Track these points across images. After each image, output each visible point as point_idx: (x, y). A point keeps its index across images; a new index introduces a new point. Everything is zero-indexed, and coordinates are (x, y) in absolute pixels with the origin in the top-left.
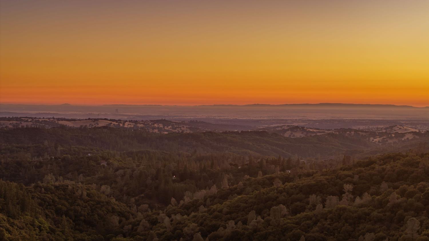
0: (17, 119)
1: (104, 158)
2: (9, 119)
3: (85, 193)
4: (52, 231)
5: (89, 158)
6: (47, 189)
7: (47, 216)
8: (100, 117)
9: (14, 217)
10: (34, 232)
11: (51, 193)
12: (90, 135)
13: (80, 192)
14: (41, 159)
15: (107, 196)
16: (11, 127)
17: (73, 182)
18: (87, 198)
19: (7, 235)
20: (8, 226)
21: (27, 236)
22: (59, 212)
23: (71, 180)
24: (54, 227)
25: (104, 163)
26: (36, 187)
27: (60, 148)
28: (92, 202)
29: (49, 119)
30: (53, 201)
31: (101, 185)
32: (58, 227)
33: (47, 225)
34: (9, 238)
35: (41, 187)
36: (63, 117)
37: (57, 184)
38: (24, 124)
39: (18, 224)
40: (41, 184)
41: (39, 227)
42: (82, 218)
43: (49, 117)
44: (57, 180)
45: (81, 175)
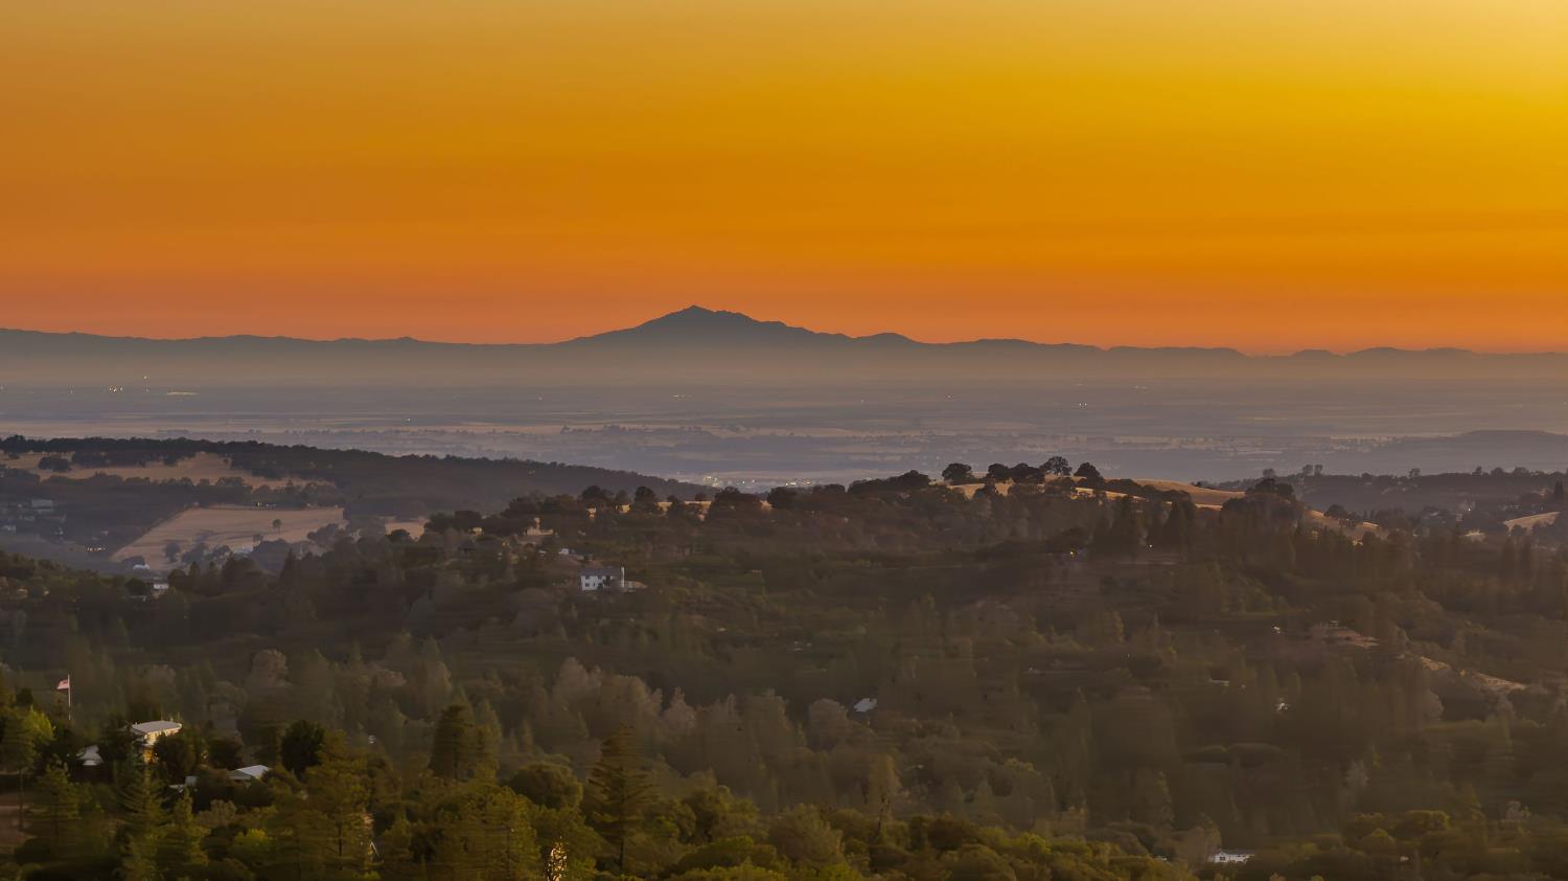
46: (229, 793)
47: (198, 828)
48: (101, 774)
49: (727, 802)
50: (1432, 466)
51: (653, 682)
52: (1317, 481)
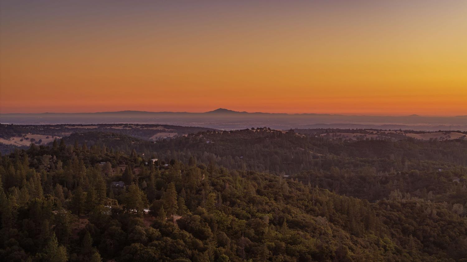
0: (361, 131)
1: (456, 175)
2: (353, 131)
3: (435, 212)
4: (398, 252)
5: (440, 174)
6: (393, 207)
7: (393, 235)
8: (452, 130)
9: (357, 235)
10: (380, 252)
11: (398, 211)
12: (440, 148)
13: (429, 210)
14: (387, 174)
15: (460, 215)
16: (355, 139)
17: (422, 200)
18: (437, 217)
19: (350, 253)
20: (352, 244)
21: (371, 256)
22: (405, 231)
23: (420, 197)
24: (400, 247)
25: (457, 180)
26: (381, 204)
27: (407, 163)
28: (443, 223)
29: (396, 131)
30: (400, 219)
31: (453, 204)
32: (405, 248)
33: (392, 244)
34: (352, 256)
35: (386, 204)
36: (411, 129)
37: (404, 201)
38: (369, 137)
39: (363, 243)
40: (387, 201)
41: (385, 247)
42: (432, 239)
43: (396, 129)
44: (404, 197)
45: (431, 192)
46: (163, 168)
47: (160, 172)
48: (148, 165)
49: (225, 169)
50: (311, 128)
51: (216, 154)
52: (297, 129)
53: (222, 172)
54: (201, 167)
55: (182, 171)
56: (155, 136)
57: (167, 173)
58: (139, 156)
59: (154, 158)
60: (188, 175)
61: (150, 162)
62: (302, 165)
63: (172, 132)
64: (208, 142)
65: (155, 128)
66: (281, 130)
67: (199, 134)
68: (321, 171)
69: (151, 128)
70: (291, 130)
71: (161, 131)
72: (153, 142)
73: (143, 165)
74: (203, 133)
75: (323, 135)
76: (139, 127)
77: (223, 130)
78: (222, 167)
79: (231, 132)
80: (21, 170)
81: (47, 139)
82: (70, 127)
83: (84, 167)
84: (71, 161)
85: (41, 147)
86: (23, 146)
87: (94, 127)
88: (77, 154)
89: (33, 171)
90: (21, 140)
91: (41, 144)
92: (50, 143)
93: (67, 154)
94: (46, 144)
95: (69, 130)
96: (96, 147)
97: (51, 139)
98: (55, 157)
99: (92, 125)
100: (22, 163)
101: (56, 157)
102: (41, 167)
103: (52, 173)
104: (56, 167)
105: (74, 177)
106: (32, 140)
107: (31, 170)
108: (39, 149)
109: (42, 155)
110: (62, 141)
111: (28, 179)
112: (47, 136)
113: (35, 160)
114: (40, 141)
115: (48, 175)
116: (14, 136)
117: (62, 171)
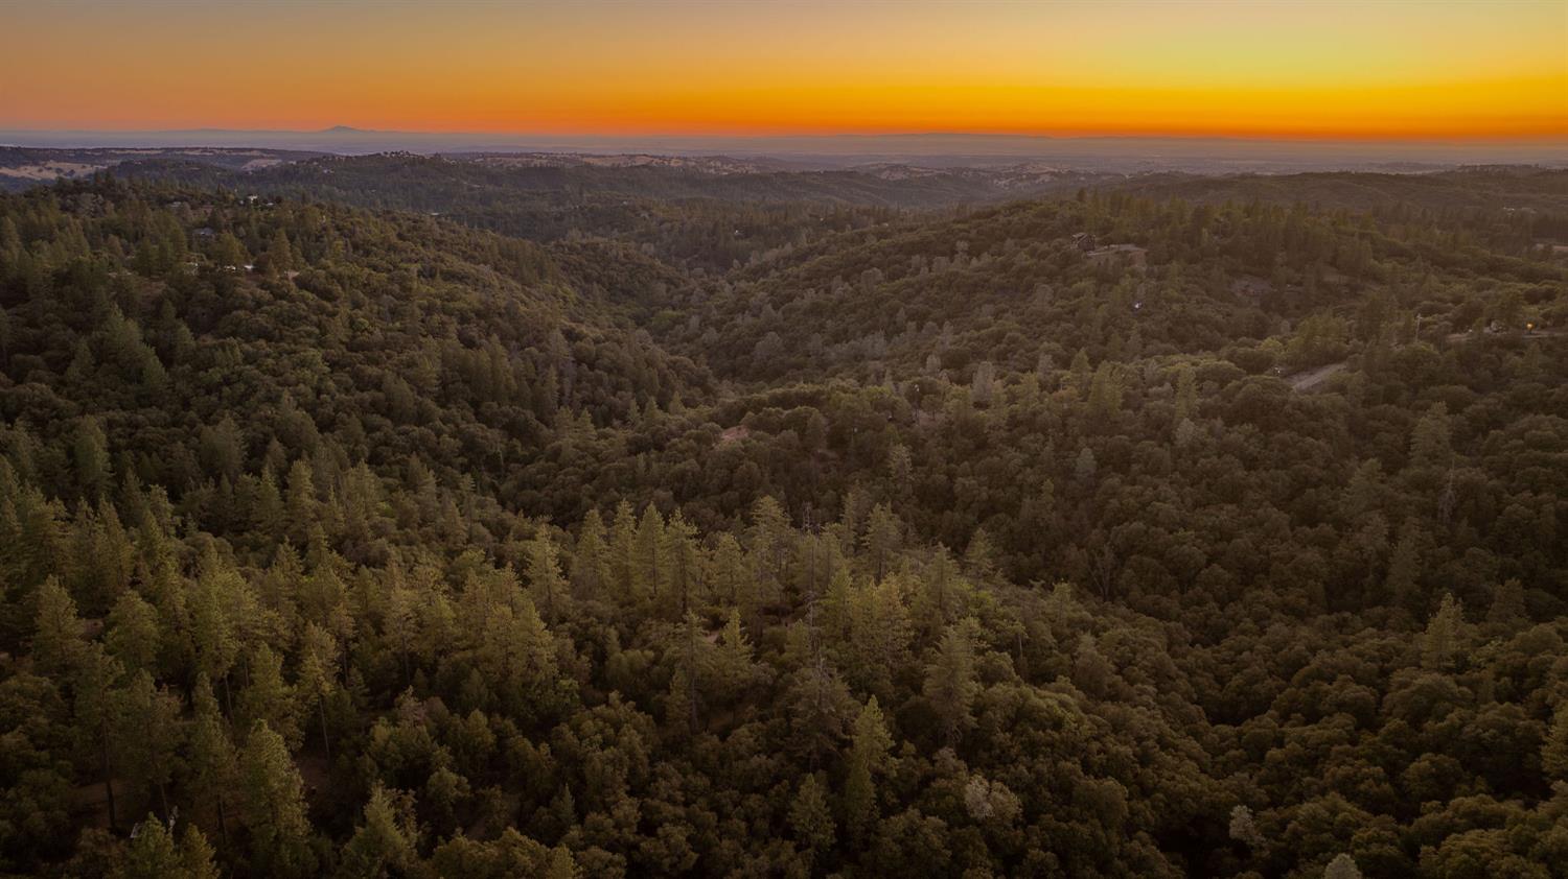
0: (527, 155)
1: (644, 208)
2: (517, 156)
3: (621, 254)
4: (581, 303)
5: (625, 208)
6: (572, 249)
7: (573, 284)
8: (637, 153)
9: (530, 285)
10: (557, 305)
11: (578, 254)
12: (625, 177)
13: (614, 252)
14: (561, 209)
15: (650, 257)
16: (519, 165)
17: (606, 240)
18: (623, 259)
19: (523, 308)
20: (524, 297)
21: (549, 310)
22: (587, 278)
23: (602, 236)
24: (582, 298)
25: (645, 214)
26: (558, 246)
27: (586, 195)
28: (631, 266)
29: (570, 155)
30: (580, 264)
31: (642, 243)
32: (588, 298)
33: (573, 294)
34: (525, 312)
35: (563, 246)
36: (588, 152)
37: (584, 241)
38: (537, 162)
39: (538, 295)
40: (564, 243)
41: (564, 298)
42: (619, 286)
43: (569, 152)
44: (584, 236)
45: (616, 230)
53: (349, 211)
54: (319, 206)
55: (294, 212)
56: (250, 163)
57: (272, 215)
58: (229, 193)
59: (251, 195)
60: (302, 216)
61: (246, 200)
62: (455, 200)
63: (273, 158)
64: (325, 171)
65: (248, 154)
66: (423, 154)
67: (313, 160)
68: (480, 206)
69: (242, 154)
70: (436, 154)
71: (257, 158)
72: (247, 173)
73: (236, 205)
74: (317, 160)
75: (479, 160)
76: (225, 152)
77: (345, 154)
78: (348, 205)
79: (356, 157)
80: (47, 216)
81: (84, 170)
82: (118, 152)
83: (148, 209)
84: (126, 202)
85: (76, 182)
86: (44, 180)
87: (157, 152)
88: (135, 191)
89: (67, 218)
90: (40, 171)
91: (74, 176)
92: (90, 175)
93: (119, 192)
94: (82, 176)
95: (116, 156)
96: (163, 181)
97: (90, 169)
98: (100, 197)
99: (152, 149)
100: (48, 206)
101: (103, 195)
102: (80, 210)
103: (99, 220)
104: (104, 211)
105: (135, 224)
106: (59, 171)
107: (64, 216)
108: (72, 184)
109: (80, 193)
110: (107, 174)
111: (61, 228)
112: (81, 165)
113: (69, 201)
114: (72, 172)
115: (93, 222)
116: (25, 164)
117: (114, 216)
